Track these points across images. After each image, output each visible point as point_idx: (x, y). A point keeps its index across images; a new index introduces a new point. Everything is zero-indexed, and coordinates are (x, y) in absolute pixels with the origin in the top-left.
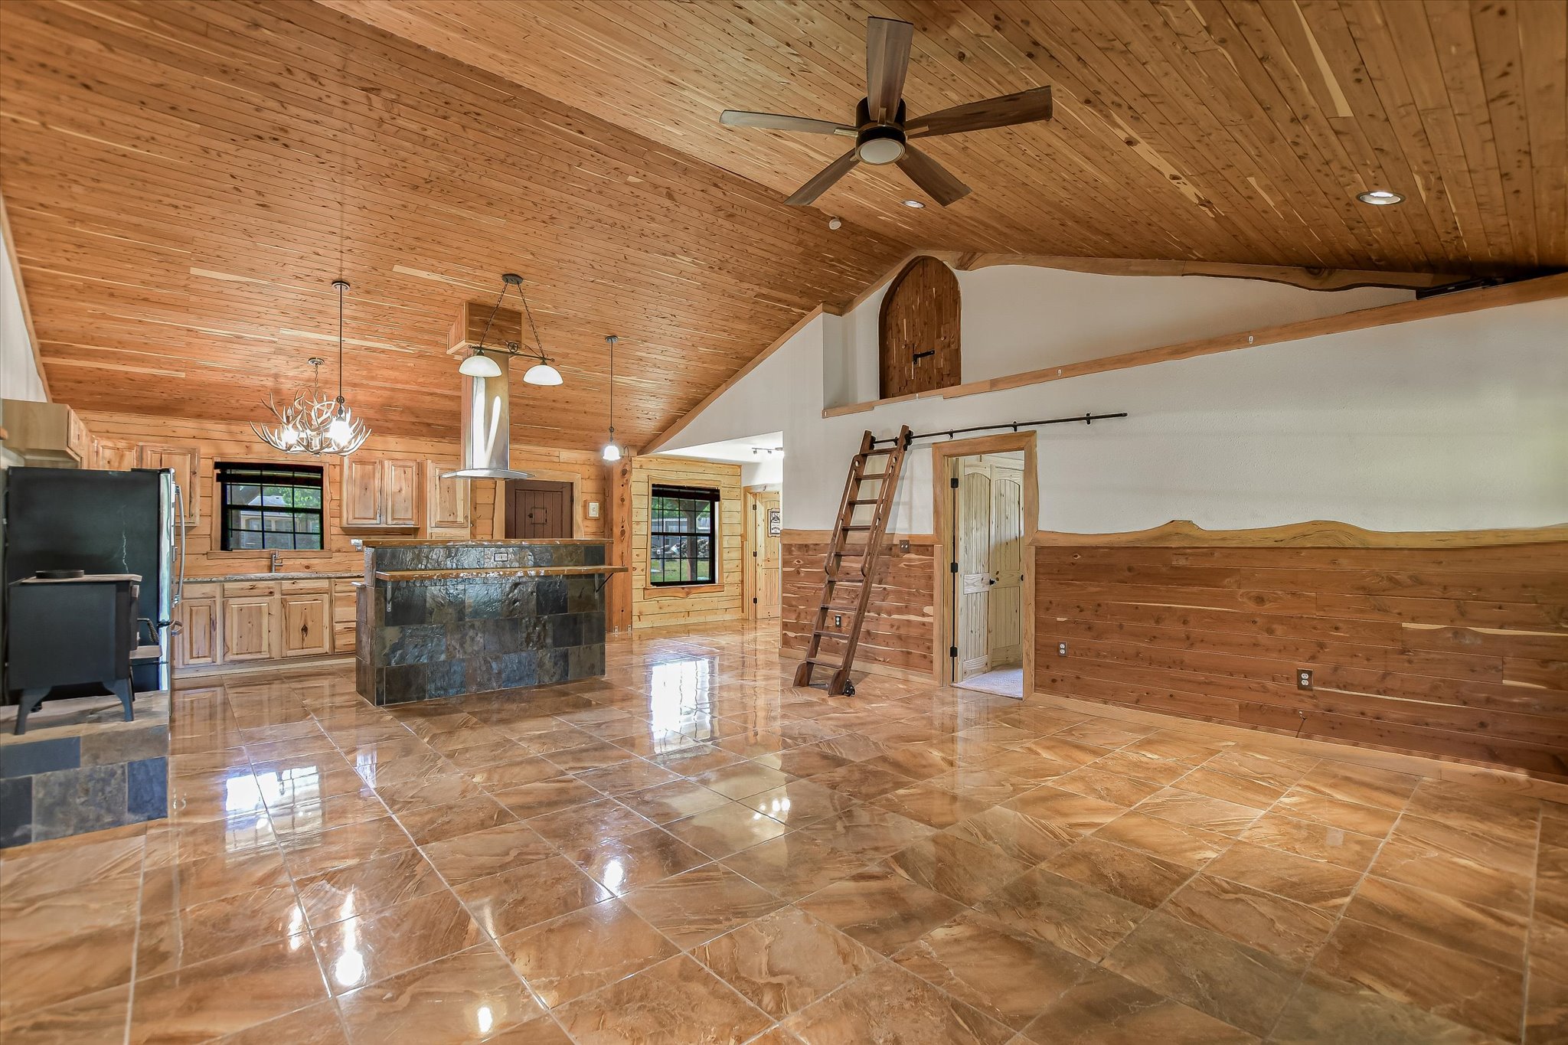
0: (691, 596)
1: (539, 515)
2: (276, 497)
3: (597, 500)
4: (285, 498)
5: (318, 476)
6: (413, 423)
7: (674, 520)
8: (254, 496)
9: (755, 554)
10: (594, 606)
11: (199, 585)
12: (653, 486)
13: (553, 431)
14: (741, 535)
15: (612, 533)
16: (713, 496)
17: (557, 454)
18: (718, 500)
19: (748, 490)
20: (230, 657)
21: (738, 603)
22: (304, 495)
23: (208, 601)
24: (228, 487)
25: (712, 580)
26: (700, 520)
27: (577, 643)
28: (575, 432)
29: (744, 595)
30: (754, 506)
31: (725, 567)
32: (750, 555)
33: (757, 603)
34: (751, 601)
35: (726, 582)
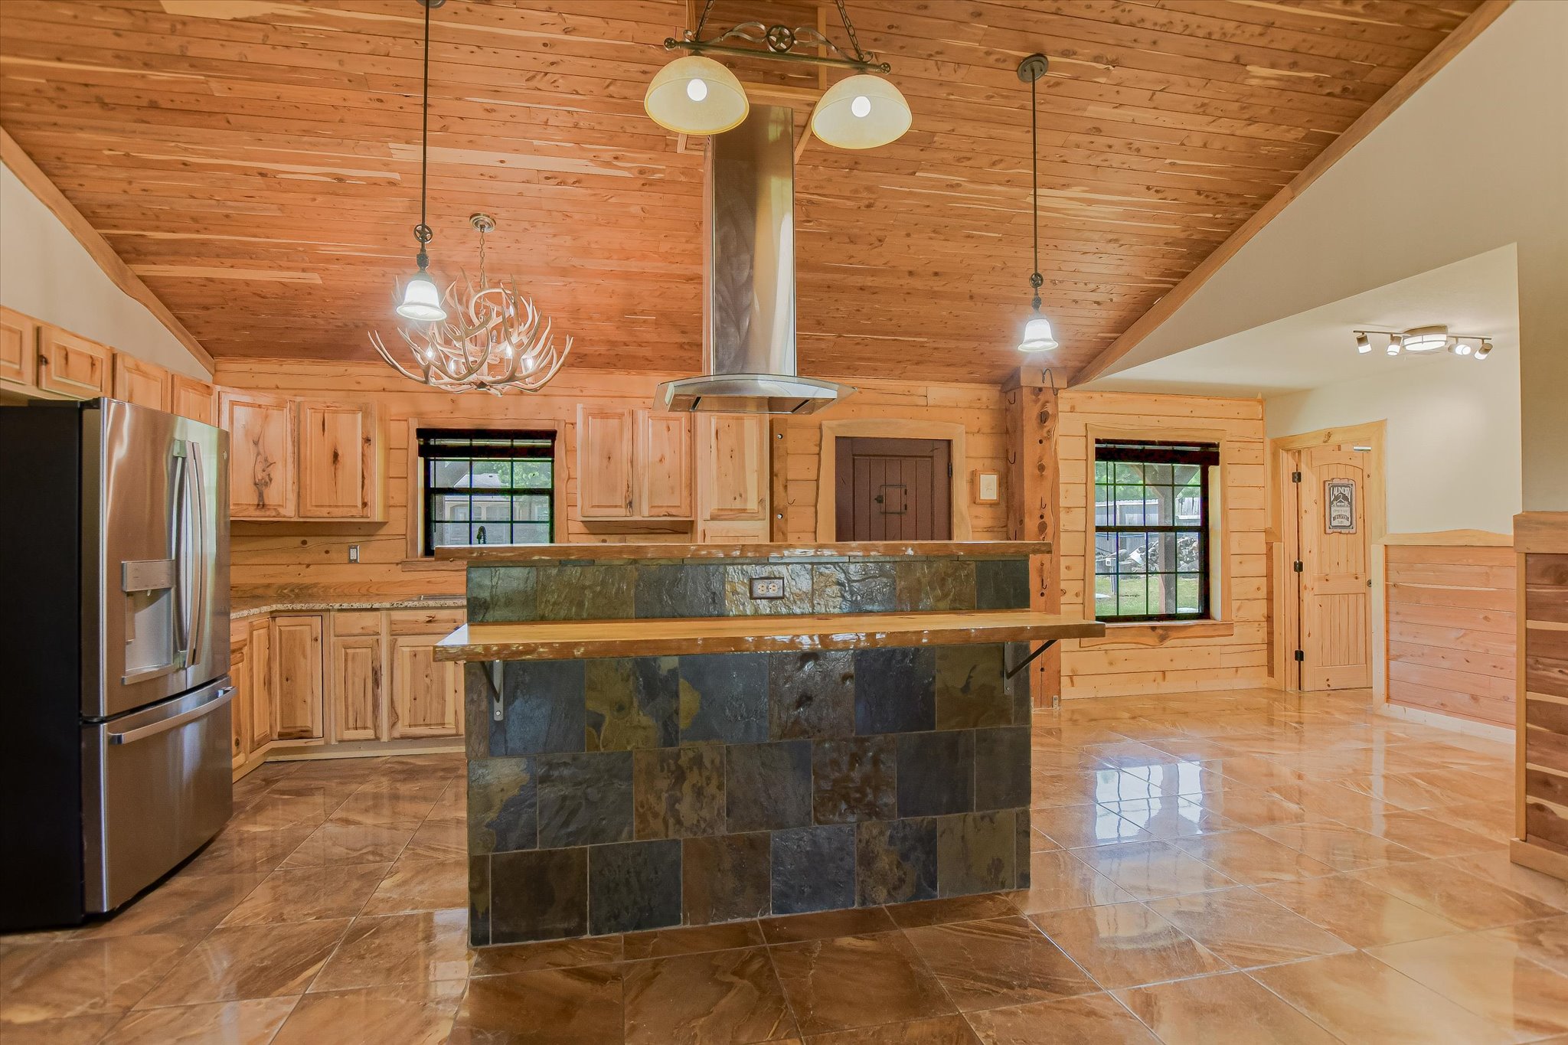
0: (1168, 643)
1: (894, 498)
2: (490, 474)
3: (994, 470)
4: (500, 476)
5: (547, 443)
6: (681, 346)
7: (1135, 503)
8: (461, 475)
9: (1299, 567)
10: (1003, 715)
11: (357, 614)
12: (1098, 441)
13: (913, 345)
14: (1267, 531)
15: (1022, 530)
16: (1206, 456)
17: (922, 391)
18: (1217, 463)
19: (1280, 446)
20: (401, 729)
21: (1262, 657)
22: (527, 471)
23: (370, 639)
24: (432, 463)
25: (1205, 614)
26: (1181, 501)
27: (960, 805)
28: (952, 344)
29: (1273, 645)
30: (1296, 475)
31: (1234, 590)
32: (1287, 569)
33: (1303, 660)
34: (1291, 656)
35: (1234, 617)
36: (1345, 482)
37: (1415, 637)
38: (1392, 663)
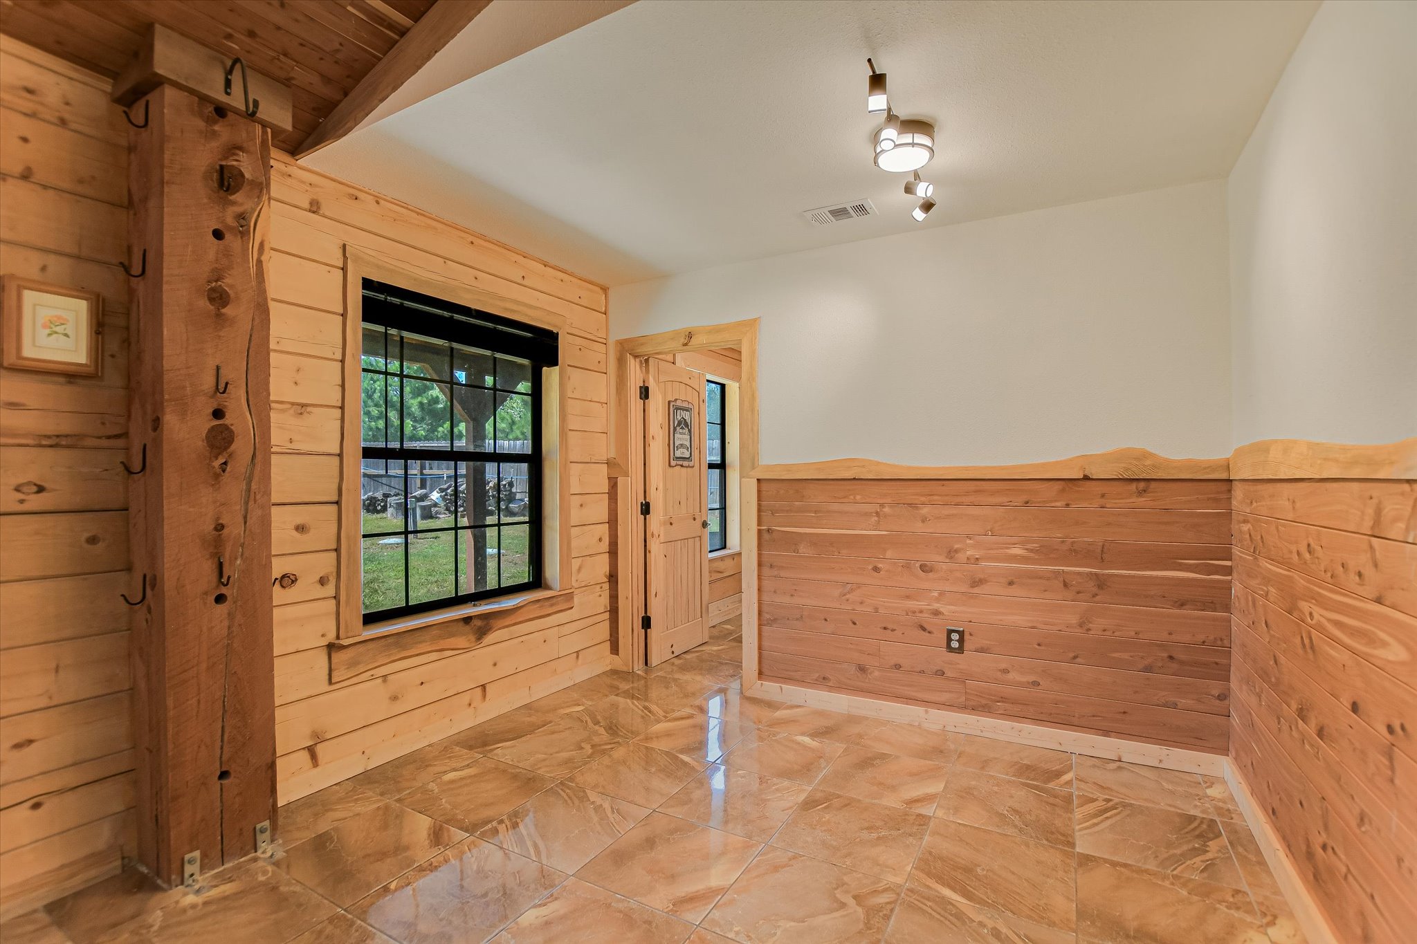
0: (490, 638)
9: (646, 509)
12: (367, 284)
14: (609, 463)
16: (540, 348)
18: (553, 362)
19: (627, 349)
21: (604, 630)
25: (537, 581)
29: (617, 613)
30: (643, 390)
31: (574, 544)
32: (634, 512)
33: (650, 628)
34: (638, 623)
35: (574, 584)
36: (685, 405)
37: (792, 595)
38: (765, 628)
